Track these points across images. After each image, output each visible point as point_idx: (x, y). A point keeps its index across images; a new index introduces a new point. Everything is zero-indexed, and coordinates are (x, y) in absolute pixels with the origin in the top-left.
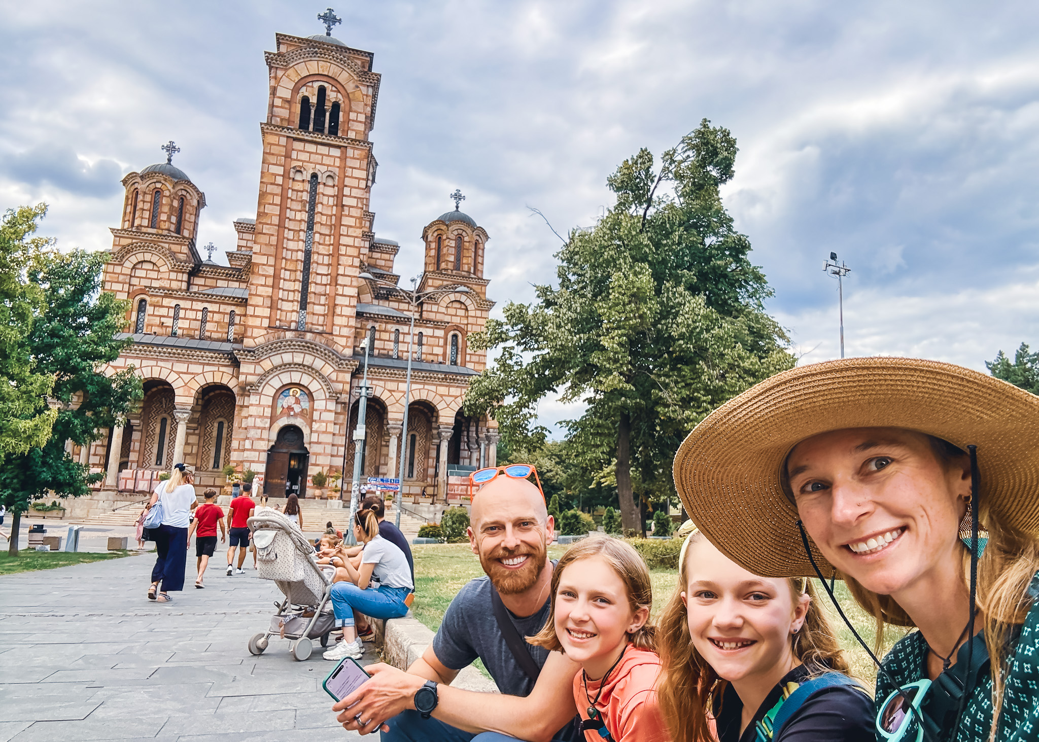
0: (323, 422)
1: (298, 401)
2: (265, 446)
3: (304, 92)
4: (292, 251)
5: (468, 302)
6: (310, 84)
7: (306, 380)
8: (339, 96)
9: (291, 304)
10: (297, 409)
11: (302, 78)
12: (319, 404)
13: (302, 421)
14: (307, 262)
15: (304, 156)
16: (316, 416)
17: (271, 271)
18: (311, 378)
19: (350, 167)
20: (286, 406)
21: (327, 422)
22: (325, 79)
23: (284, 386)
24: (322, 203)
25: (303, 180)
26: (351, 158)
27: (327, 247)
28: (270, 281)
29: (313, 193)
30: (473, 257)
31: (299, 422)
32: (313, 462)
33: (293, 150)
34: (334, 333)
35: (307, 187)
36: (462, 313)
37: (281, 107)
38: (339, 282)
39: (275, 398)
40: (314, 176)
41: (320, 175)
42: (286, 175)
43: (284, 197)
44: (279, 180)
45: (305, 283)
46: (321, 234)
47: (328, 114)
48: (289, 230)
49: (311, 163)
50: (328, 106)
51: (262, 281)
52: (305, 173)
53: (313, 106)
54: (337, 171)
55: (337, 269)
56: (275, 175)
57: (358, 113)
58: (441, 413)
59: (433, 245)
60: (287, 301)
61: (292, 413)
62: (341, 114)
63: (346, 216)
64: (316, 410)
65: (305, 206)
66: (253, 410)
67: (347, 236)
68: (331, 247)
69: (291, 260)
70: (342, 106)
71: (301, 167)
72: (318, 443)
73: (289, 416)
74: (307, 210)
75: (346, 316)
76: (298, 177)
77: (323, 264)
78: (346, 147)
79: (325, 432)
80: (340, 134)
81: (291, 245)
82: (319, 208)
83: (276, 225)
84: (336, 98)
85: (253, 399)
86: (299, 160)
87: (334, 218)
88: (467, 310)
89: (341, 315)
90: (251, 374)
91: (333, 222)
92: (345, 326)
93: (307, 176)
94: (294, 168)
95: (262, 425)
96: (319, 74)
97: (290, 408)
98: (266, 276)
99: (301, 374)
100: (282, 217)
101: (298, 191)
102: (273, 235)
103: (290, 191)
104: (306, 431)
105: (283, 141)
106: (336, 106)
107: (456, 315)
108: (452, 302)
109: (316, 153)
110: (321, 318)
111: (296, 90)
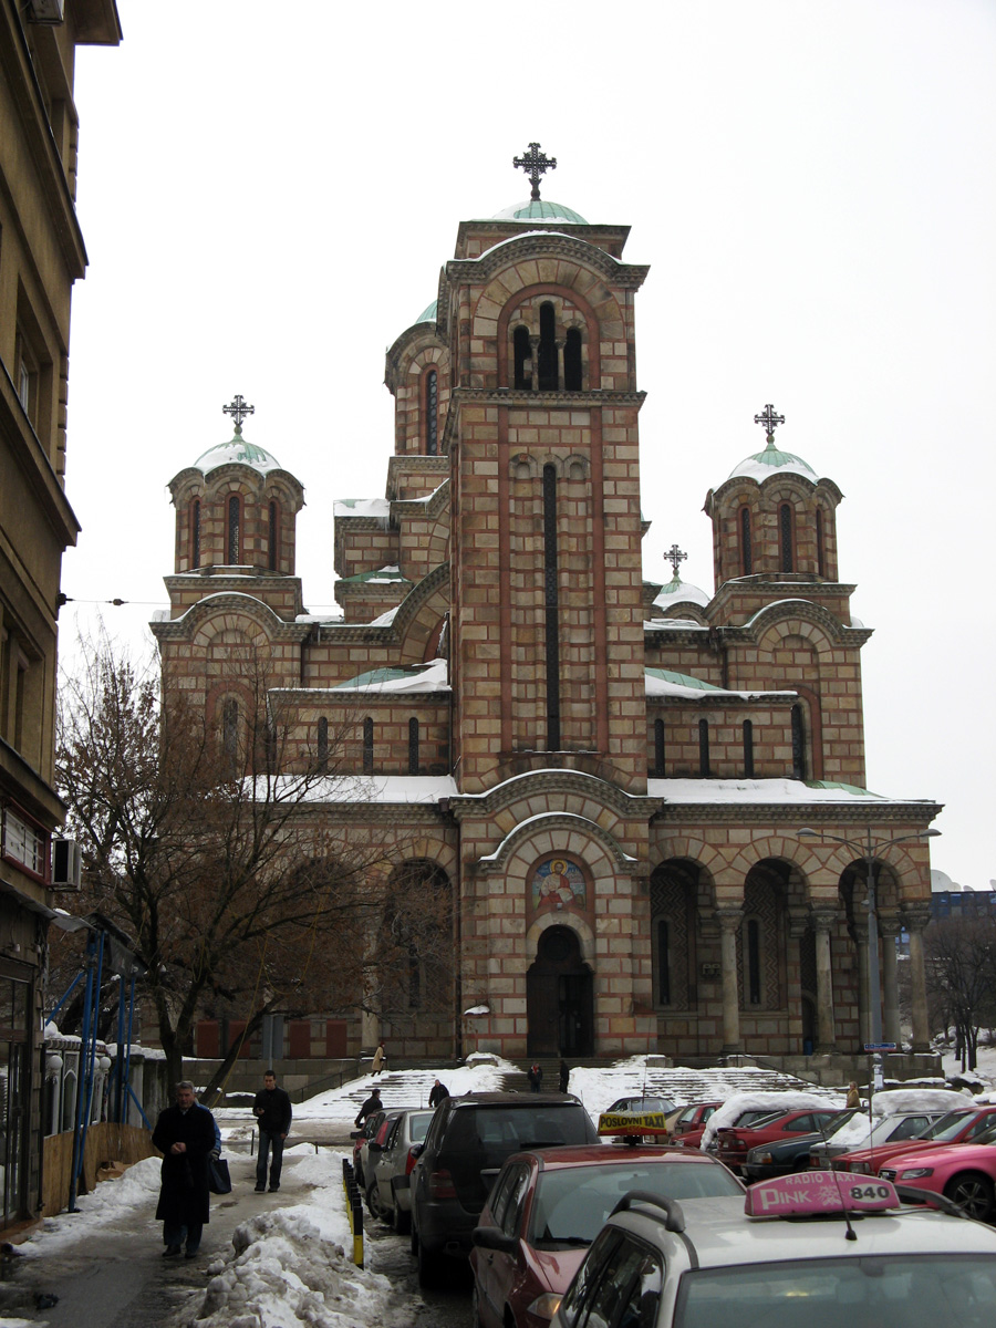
0: (614, 916)
1: (565, 883)
2: (520, 966)
3: (517, 318)
4: (524, 609)
5: (817, 636)
6: (526, 303)
7: (576, 844)
8: (579, 315)
9: (531, 706)
10: (565, 896)
11: (513, 296)
12: (604, 886)
13: (576, 917)
14: (552, 626)
15: (529, 436)
16: (600, 906)
17: (495, 652)
18: (585, 840)
19: (611, 443)
20: (545, 893)
21: (620, 917)
22: (552, 289)
23: (541, 856)
24: (567, 516)
25: (532, 479)
26: (610, 426)
27: (583, 595)
28: (496, 670)
29: (550, 499)
30: (815, 541)
31: (572, 920)
32: (605, 990)
33: (510, 426)
34: (613, 751)
35: (539, 489)
36: (803, 658)
37: (484, 354)
38: (612, 656)
39: (529, 881)
40: (550, 469)
41: (559, 466)
42: (502, 476)
43: (503, 514)
44: (493, 486)
45: (553, 665)
46: (570, 572)
47: (561, 352)
48: (517, 571)
49: (542, 445)
50: (560, 338)
51: (482, 671)
52: (533, 465)
53: (536, 343)
54: (587, 452)
55: (606, 633)
56: (486, 478)
57: (614, 341)
58: (813, 880)
59: (733, 527)
60: (526, 700)
61: (560, 905)
62: (584, 348)
63: (612, 533)
64: (600, 896)
65: (539, 525)
66: (496, 906)
67: (618, 569)
68: (591, 594)
69: (525, 626)
70: (585, 332)
71: (525, 455)
72: (609, 955)
73: (555, 910)
74: (543, 530)
75: (628, 717)
76: (523, 474)
77: (579, 626)
78: (600, 407)
79: (618, 935)
80: (585, 385)
81: (523, 599)
82: (564, 526)
83: (495, 568)
84: (574, 320)
85: (495, 886)
86: (521, 444)
87: (590, 538)
88: (814, 651)
89: (622, 717)
90: (481, 840)
91: (590, 547)
92: (630, 737)
93: (537, 470)
94: (515, 458)
95: (513, 931)
96: (540, 283)
97: (554, 897)
98: (488, 662)
99: (567, 833)
100: (504, 551)
101: (523, 499)
102: (491, 586)
103: (512, 502)
104: (585, 935)
105: (492, 414)
106: (574, 336)
107: (793, 665)
108: (784, 639)
109: (549, 427)
110: (586, 726)
111: (504, 319)
